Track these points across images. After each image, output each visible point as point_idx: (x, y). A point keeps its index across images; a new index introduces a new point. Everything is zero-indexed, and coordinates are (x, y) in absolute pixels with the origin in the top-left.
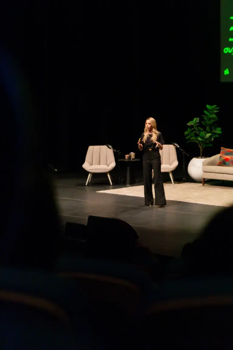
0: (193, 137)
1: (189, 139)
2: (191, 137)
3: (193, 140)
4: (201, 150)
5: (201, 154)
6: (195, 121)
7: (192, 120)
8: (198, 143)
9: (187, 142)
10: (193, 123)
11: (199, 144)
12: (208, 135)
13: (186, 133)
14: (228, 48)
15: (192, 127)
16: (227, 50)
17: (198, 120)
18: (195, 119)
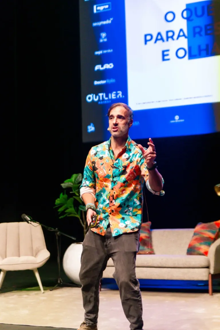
0: (71, 207)
1: (63, 213)
2: (67, 209)
3: (70, 213)
4: (85, 230)
6: (75, 180)
7: (70, 177)
8: (80, 218)
9: (60, 218)
10: (72, 182)
11: (81, 220)
13: (58, 202)
14: (92, 95)
16: (90, 98)
17: (79, 177)
18: (74, 176)
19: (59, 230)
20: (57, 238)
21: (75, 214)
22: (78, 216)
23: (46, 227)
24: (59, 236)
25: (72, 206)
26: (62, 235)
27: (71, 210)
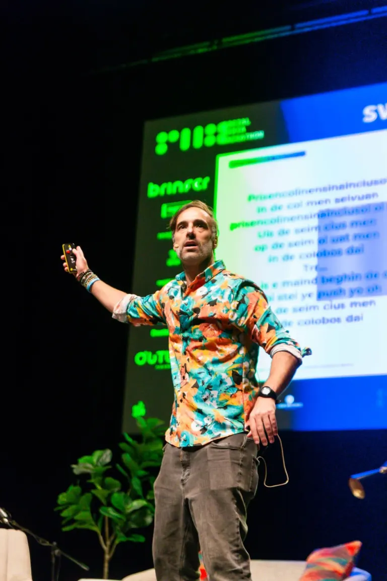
0: (85, 510)
1: (72, 521)
2: (77, 512)
3: (83, 522)
4: (107, 557)
5: (106, 570)
6: (98, 460)
7: (90, 453)
8: (100, 534)
10: (92, 464)
11: (101, 538)
12: (137, 504)
13: (62, 498)
15: (86, 476)
17: (107, 456)
18: (97, 453)
19: (58, 546)
20: (54, 560)
21: (91, 525)
22: (97, 529)
23: (34, 536)
24: (57, 558)
25: (89, 508)
26: (62, 556)
27: (85, 515)
